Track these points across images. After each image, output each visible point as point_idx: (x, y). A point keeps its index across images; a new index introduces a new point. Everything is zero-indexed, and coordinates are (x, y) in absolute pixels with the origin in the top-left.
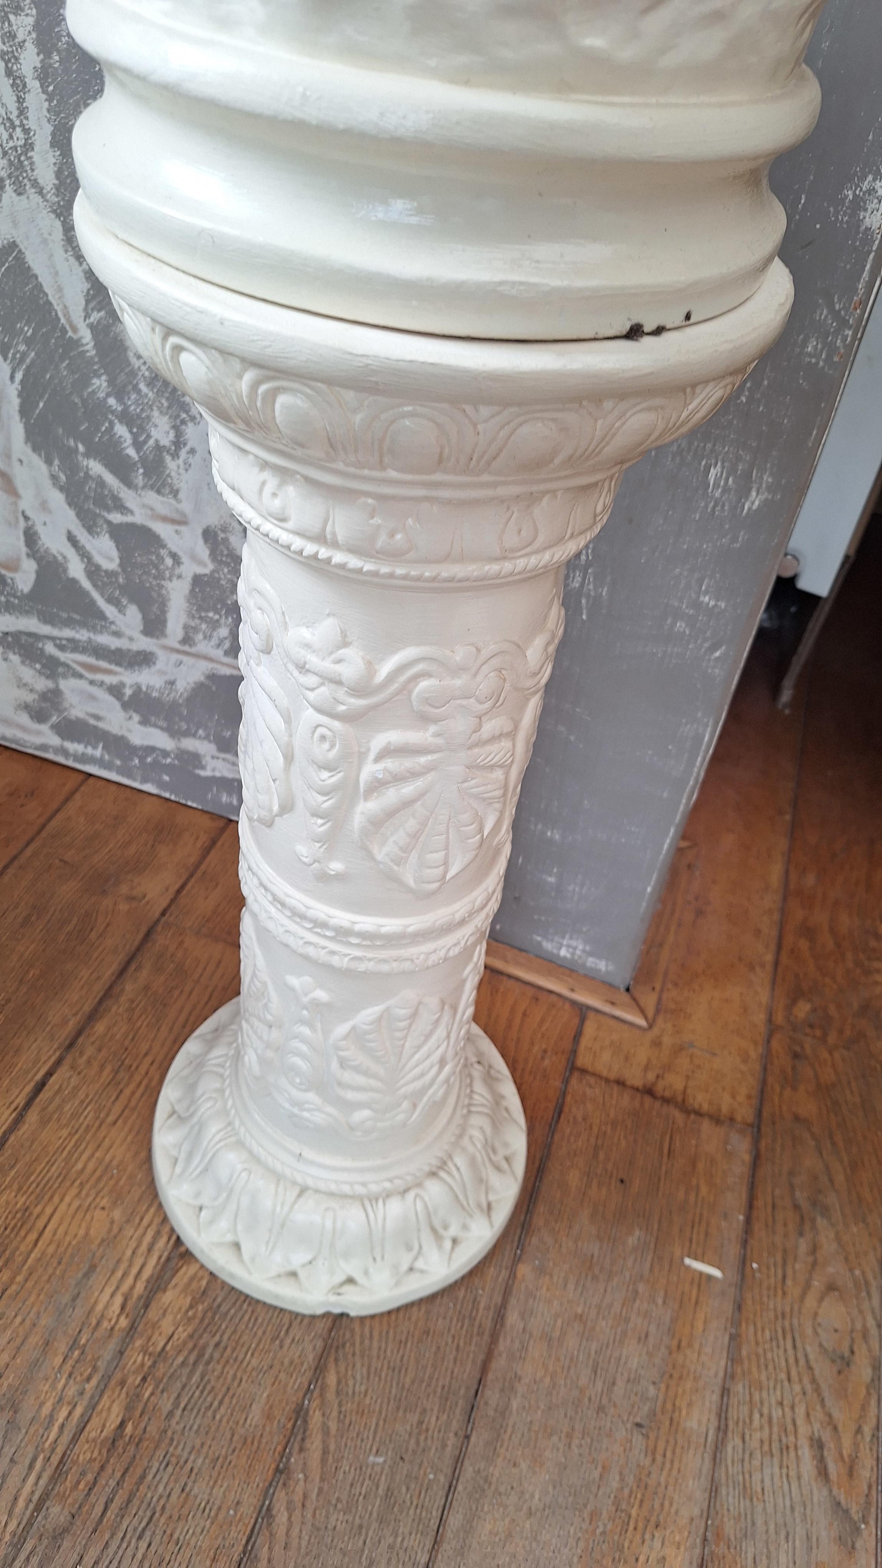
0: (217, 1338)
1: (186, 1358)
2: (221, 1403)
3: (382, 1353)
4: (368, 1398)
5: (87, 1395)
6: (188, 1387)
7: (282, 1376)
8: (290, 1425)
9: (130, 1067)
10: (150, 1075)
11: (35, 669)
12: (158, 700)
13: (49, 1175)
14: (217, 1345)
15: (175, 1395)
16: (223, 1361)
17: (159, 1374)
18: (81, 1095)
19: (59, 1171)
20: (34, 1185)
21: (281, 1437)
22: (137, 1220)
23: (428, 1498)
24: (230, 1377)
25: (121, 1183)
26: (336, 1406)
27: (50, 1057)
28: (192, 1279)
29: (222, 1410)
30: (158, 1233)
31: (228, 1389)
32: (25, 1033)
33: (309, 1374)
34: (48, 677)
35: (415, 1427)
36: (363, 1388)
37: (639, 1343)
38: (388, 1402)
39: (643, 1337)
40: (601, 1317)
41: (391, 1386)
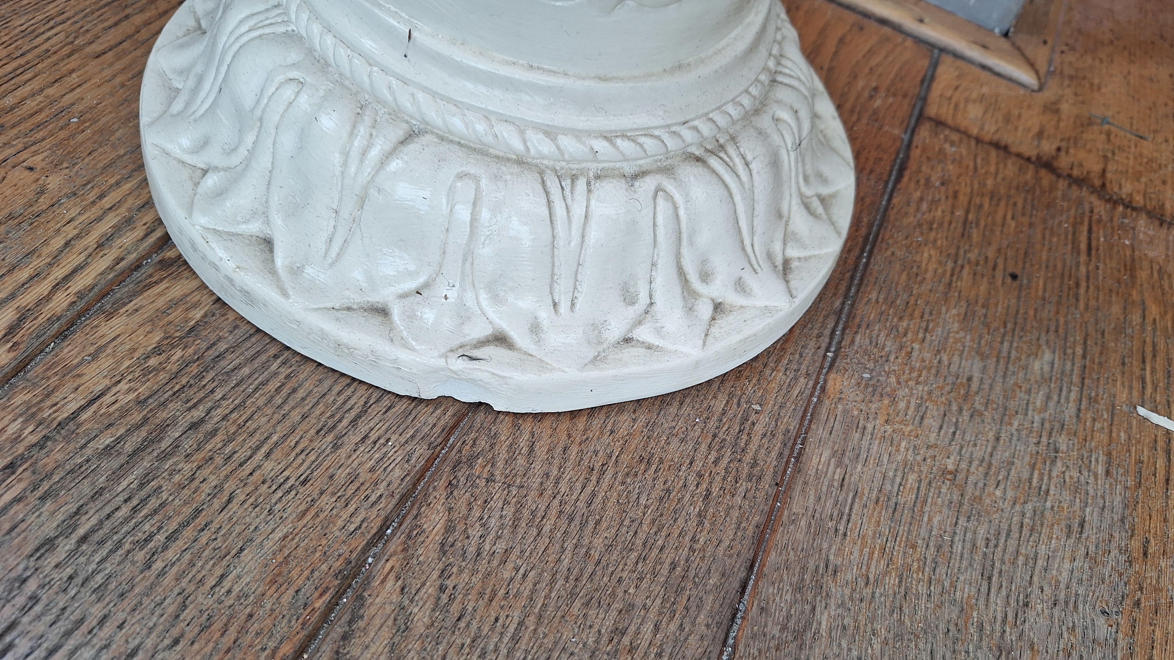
0: (197, 414)
1: (119, 440)
2: (171, 538)
4: (510, 565)
6: (106, 497)
8: (319, 604)
14: (194, 426)
15: (72, 508)
16: (200, 455)
17: (46, 464)
21: (296, 625)
22: (92, 196)
24: (206, 488)
26: (435, 574)
28: (174, 304)
29: (171, 554)
30: (128, 222)
31: (198, 512)
33: (387, 505)
35: (605, 639)
36: (501, 546)
37: (1068, 536)
38: (553, 581)
39: (1076, 527)
40: (992, 482)
41: (563, 550)
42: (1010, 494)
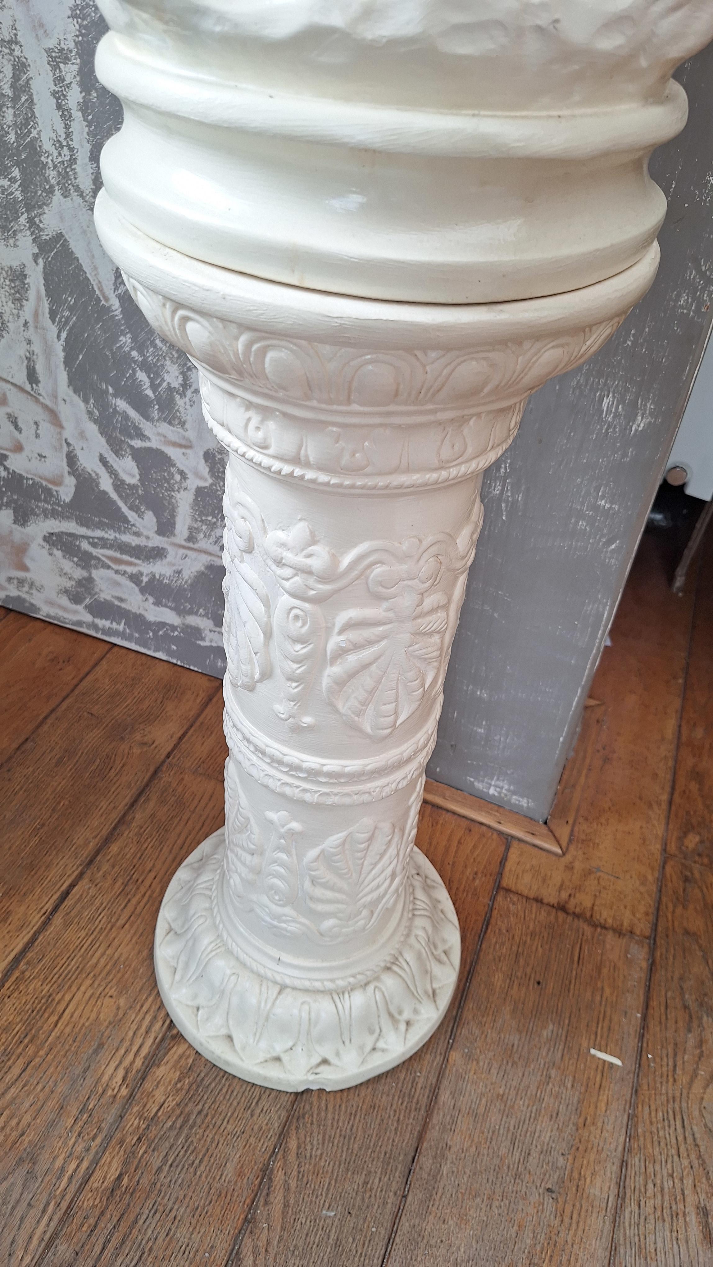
0: (200, 1107)
1: (174, 1122)
2: (201, 1161)
3: (335, 1123)
4: (323, 1160)
5: (93, 1151)
6: (175, 1147)
7: (252, 1140)
8: (257, 1182)
9: (137, 880)
10: (153, 887)
11: (73, 561)
12: (168, 586)
13: (70, 968)
14: (199, 1113)
15: (164, 1153)
16: (204, 1126)
17: (151, 1136)
18: (97, 902)
19: (77, 965)
20: (57, 976)
21: (250, 1191)
22: (138, 1007)
23: (370, 1249)
24: (209, 1139)
25: (126, 976)
26: (296, 1166)
27: (73, 872)
28: (181, 1057)
29: (202, 1167)
30: (155, 1018)
31: (208, 1150)
32: (54, 852)
33: (274, 1139)
34: (83, 568)
35: (361, 1186)
36: (319, 1152)
37: (551, 1120)
38: (340, 1165)
39: (554, 1115)
40: (519, 1097)
41: (343, 1151)
42: (526, 1103)
